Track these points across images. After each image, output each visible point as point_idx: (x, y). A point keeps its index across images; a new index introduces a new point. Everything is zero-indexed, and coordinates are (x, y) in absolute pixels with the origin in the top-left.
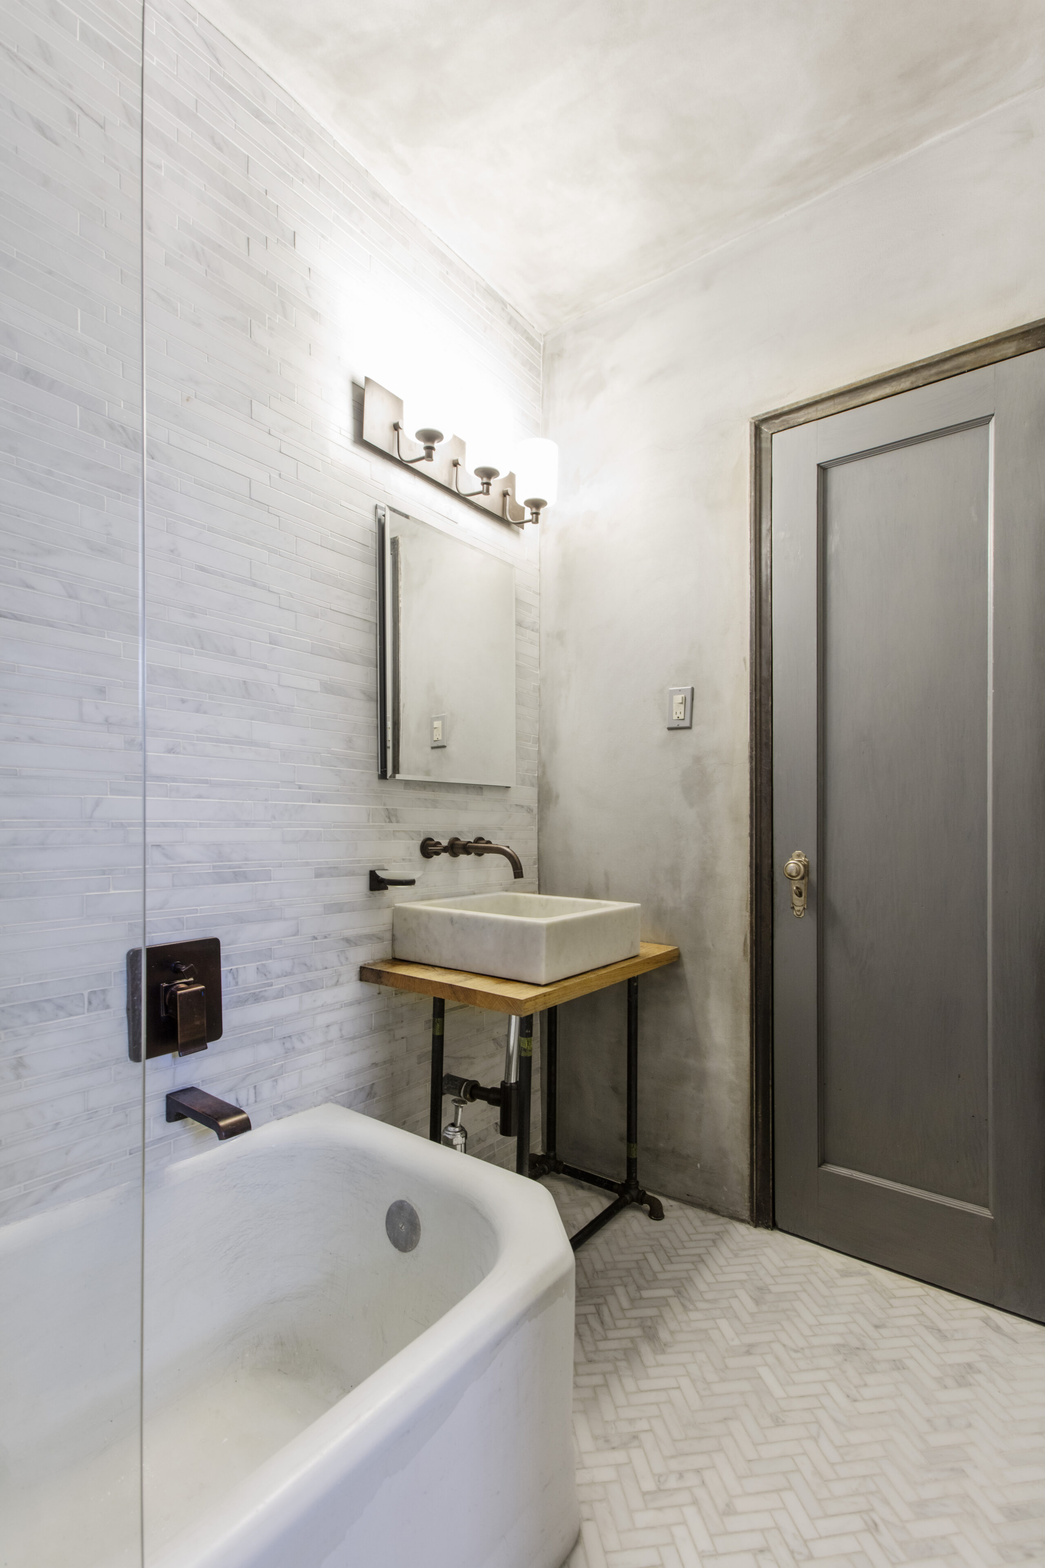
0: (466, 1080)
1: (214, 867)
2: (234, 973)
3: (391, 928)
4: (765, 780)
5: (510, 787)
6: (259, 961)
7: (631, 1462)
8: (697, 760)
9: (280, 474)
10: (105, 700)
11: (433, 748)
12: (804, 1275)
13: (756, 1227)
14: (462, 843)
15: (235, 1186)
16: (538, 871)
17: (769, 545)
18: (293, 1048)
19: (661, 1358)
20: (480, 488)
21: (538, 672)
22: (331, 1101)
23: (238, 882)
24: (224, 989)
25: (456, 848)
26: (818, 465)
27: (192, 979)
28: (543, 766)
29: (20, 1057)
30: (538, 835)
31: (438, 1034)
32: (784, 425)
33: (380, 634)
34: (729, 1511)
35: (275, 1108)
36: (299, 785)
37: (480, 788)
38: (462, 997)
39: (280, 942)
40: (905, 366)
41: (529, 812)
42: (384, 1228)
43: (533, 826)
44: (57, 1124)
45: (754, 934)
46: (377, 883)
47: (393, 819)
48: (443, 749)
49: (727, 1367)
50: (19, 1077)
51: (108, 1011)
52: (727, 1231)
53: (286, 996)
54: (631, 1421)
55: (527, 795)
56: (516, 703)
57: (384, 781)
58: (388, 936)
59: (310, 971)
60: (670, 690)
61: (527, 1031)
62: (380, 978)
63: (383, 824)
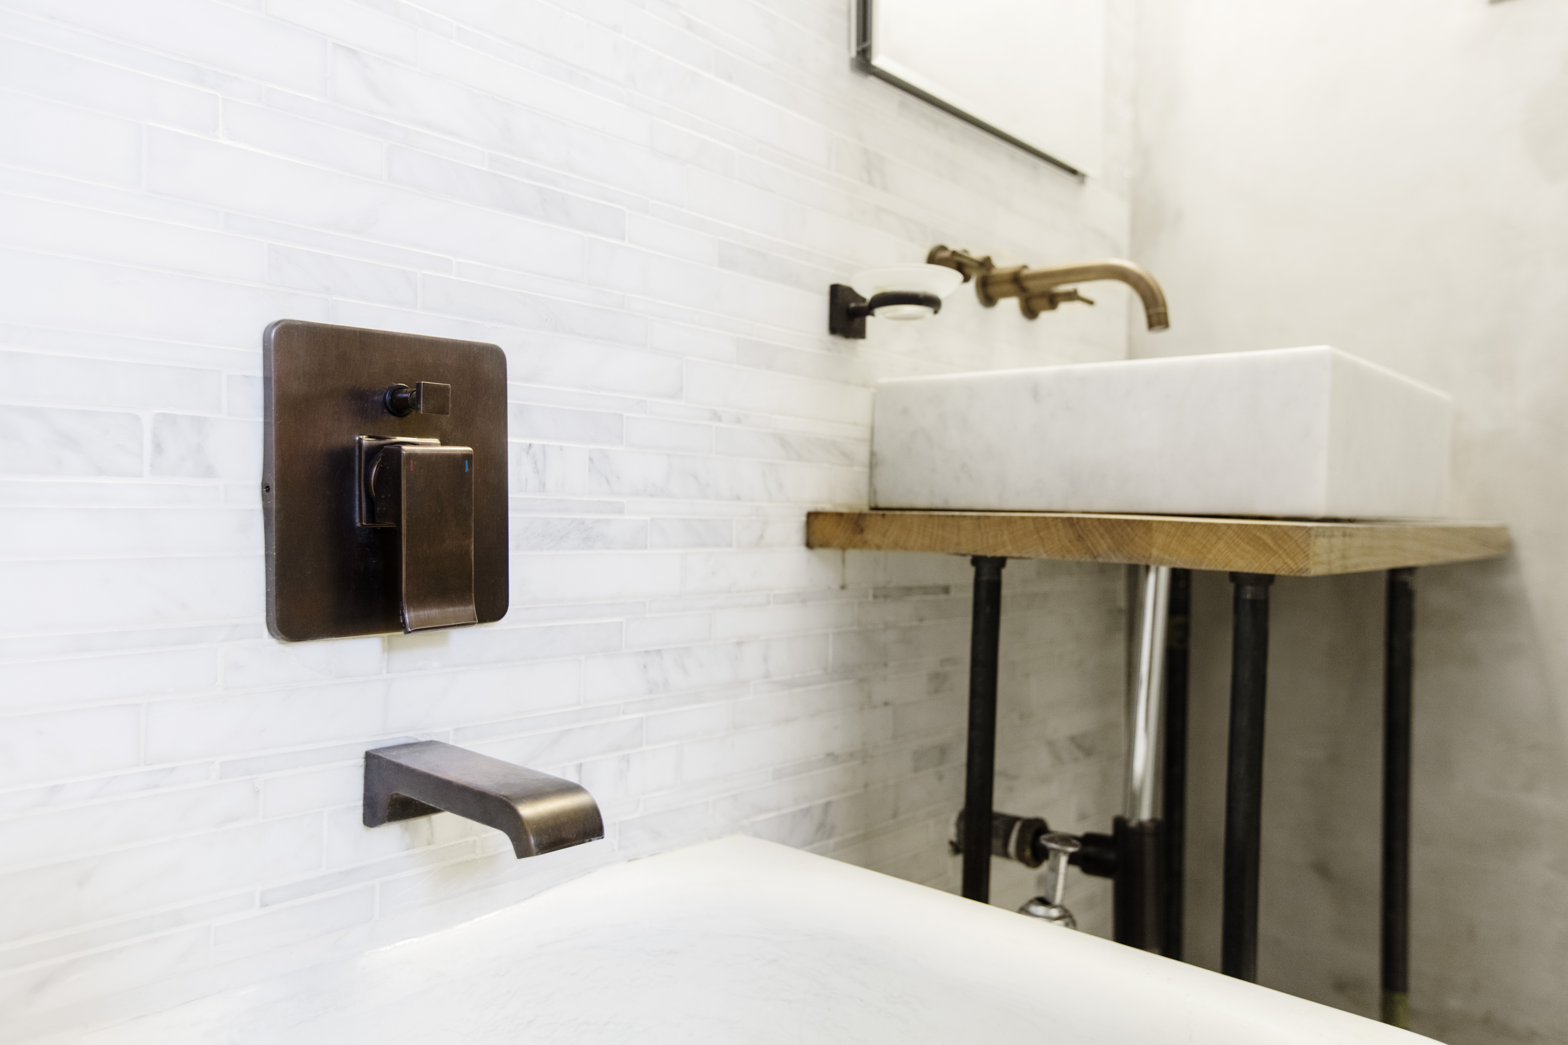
0: (1019, 819)
2: (537, 458)
3: (867, 436)
5: (1087, 178)
6: (593, 441)
18: (666, 683)
23: (549, 219)
24: (513, 494)
38: (1105, 546)
39: (640, 405)
46: (845, 315)
47: (877, 178)
53: (651, 547)
55: (1113, 214)
57: (861, 77)
59: (705, 497)
62: (862, 531)
63: (856, 184)
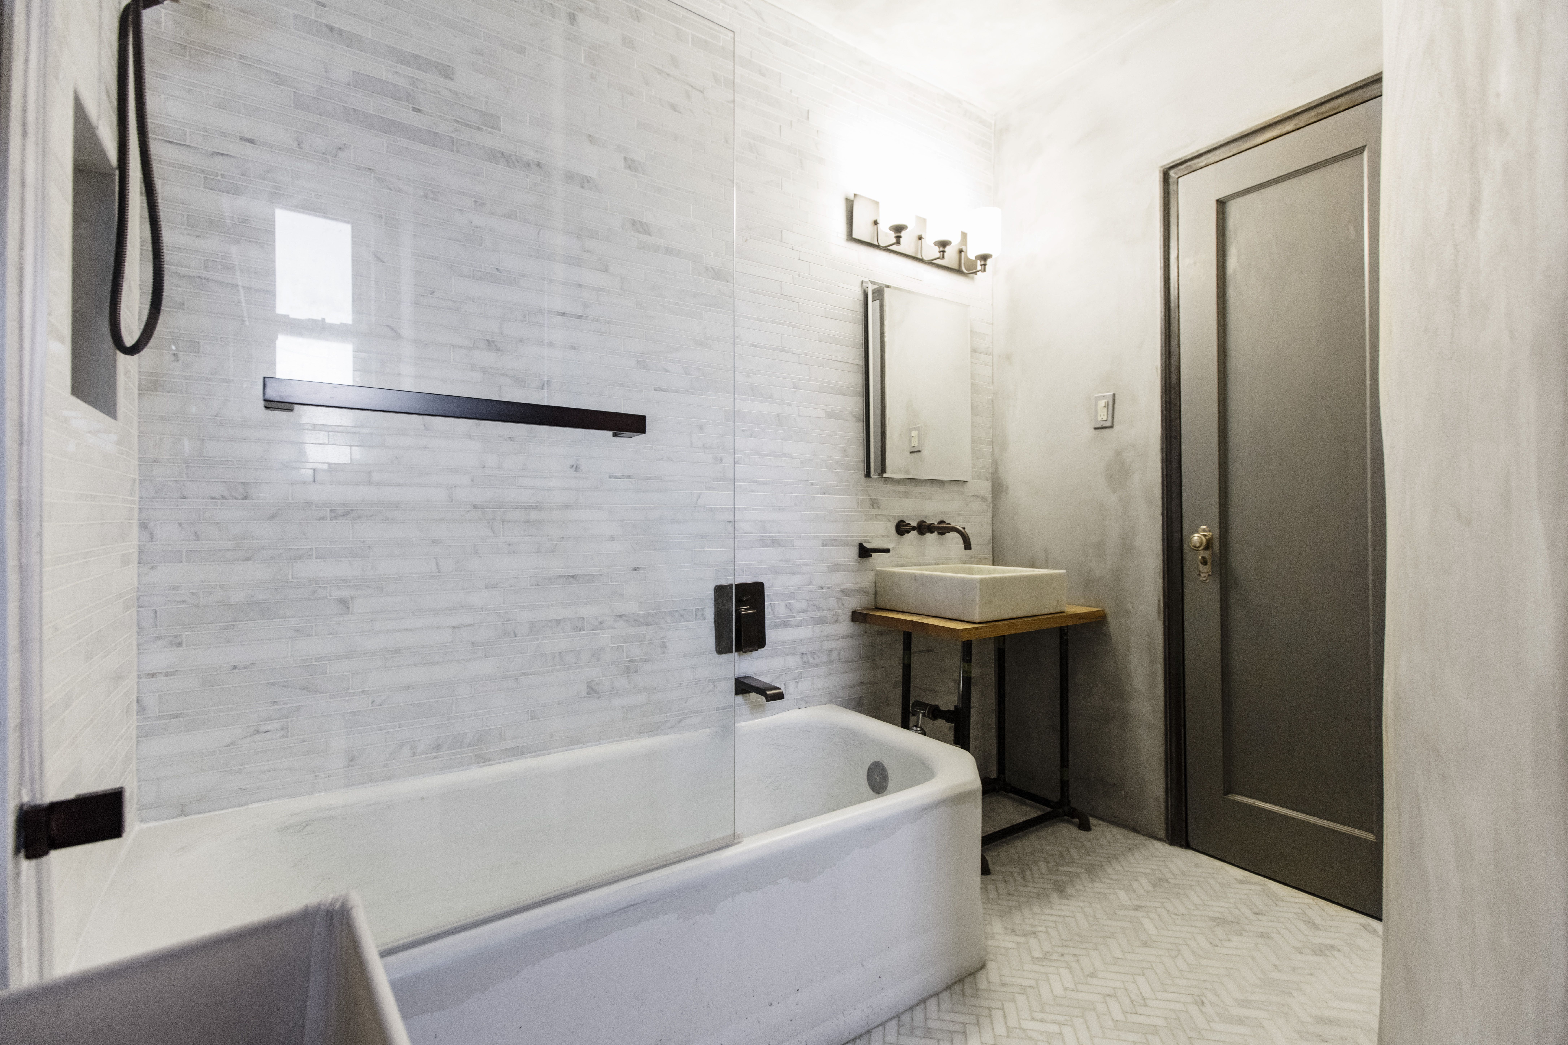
0: (930, 705)
1: (761, 536)
2: (773, 607)
3: (874, 585)
4: (1174, 467)
5: (967, 481)
6: (787, 600)
7: (1028, 943)
8: (1118, 453)
9: (799, 274)
10: (703, 433)
11: (911, 452)
12: (1204, 878)
13: (1171, 844)
14: (927, 524)
15: (774, 744)
16: (993, 549)
17: (1176, 270)
18: (808, 662)
19: (1064, 901)
20: (938, 255)
21: (991, 388)
22: (833, 703)
23: (774, 547)
24: (767, 616)
25: (923, 528)
26: (1218, 201)
27: (748, 607)
28: (995, 464)
29: (664, 642)
30: (992, 520)
31: (906, 662)
32: (1188, 170)
33: (865, 373)
34: (1093, 975)
35: (797, 700)
36: (812, 483)
37: (942, 483)
39: (800, 589)
40: (1288, 113)
41: (984, 501)
42: (866, 778)
43: (987, 512)
44: (681, 684)
45: (1166, 597)
46: (864, 552)
47: (875, 506)
48: (919, 453)
49: (1115, 914)
50: (663, 653)
51: (704, 621)
52: (1144, 845)
53: (804, 626)
54: (1033, 926)
55: (984, 487)
56: (972, 414)
57: (868, 479)
58: (872, 591)
59: (819, 611)
60: (1096, 397)
61: (967, 658)
62: (866, 619)
63: (868, 510)
